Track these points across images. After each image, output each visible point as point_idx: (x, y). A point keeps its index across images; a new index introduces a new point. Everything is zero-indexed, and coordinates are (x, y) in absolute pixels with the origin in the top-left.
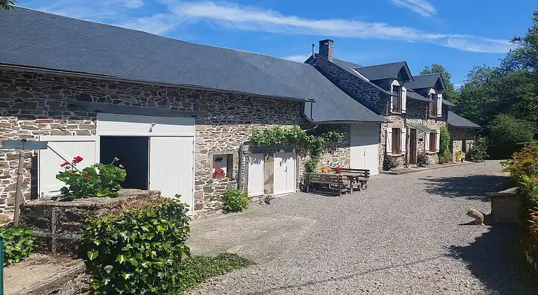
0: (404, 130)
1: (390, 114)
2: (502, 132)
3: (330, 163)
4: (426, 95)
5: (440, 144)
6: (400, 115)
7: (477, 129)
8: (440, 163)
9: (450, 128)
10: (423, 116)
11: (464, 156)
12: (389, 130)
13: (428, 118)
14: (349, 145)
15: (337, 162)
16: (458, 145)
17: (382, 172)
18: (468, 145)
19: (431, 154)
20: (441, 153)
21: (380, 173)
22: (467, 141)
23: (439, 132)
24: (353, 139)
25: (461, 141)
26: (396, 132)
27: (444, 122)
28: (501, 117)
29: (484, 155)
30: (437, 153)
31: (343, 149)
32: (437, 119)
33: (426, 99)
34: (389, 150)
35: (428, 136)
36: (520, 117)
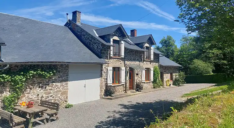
0: (123, 68)
1: (111, 58)
2: (196, 69)
3: (40, 96)
4: (142, 47)
5: (154, 76)
6: (120, 59)
7: (180, 67)
8: (154, 88)
9: (161, 67)
10: (140, 60)
11: (172, 83)
12: (110, 68)
13: (144, 61)
14: (66, 80)
15: (51, 95)
16: (167, 77)
17: (103, 98)
18: (174, 76)
19: (147, 83)
20: (154, 82)
21: (101, 98)
22: (173, 74)
23: (152, 69)
24: (70, 75)
25: (170, 74)
26: (116, 70)
27: (157, 64)
28: (195, 61)
29: (183, 82)
30: (152, 82)
31: (59, 84)
32: (151, 62)
33: (143, 50)
34: (110, 82)
35: (144, 72)
36: (206, 61)
